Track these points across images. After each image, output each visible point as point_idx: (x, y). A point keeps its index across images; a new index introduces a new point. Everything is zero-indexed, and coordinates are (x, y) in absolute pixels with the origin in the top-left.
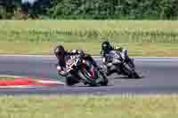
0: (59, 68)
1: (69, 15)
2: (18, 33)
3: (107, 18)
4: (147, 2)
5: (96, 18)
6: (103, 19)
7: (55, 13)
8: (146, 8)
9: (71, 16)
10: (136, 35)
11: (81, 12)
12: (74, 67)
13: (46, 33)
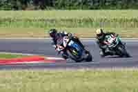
1: (70, 6)
2: (30, 21)
3: (100, 9)
5: (92, 9)
6: (97, 9)
7: (59, 5)
11: (80, 3)
13: (52, 21)
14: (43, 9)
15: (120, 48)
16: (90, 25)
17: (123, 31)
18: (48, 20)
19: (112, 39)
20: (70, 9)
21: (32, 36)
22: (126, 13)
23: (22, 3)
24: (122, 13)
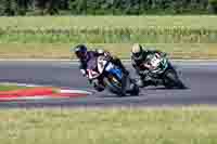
2: (33, 33)
3: (141, 13)
5: (129, 13)
6: (137, 14)
7: (78, 8)
11: (110, 6)
13: (67, 31)
14: (52, 14)
15: (170, 75)
16: (126, 39)
17: (175, 49)
18: (60, 31)
19: (158, 61)
20: (94, 14)
21: (33, 57)
22: (181, 20)
23: (20, 4)
24: (175, 20)
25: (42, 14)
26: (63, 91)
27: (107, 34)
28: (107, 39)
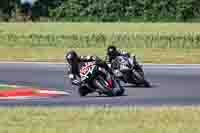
0: (71, 76)
1: (74, 17)
3: (116, 20)
4: (162, 3)
5: (104, 21)
6: (111, 21)
7: (58, 15)
8: (160, 9)
9: (76, 18)
10: (150, 40)
11: (88, 13)
12: (89, 75)
20: (73, 21)
25: (25, 20)
26: (42, 92)
27: (85, 40)
28: (85, 44)
